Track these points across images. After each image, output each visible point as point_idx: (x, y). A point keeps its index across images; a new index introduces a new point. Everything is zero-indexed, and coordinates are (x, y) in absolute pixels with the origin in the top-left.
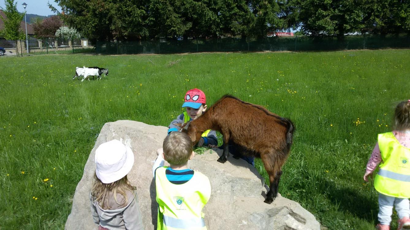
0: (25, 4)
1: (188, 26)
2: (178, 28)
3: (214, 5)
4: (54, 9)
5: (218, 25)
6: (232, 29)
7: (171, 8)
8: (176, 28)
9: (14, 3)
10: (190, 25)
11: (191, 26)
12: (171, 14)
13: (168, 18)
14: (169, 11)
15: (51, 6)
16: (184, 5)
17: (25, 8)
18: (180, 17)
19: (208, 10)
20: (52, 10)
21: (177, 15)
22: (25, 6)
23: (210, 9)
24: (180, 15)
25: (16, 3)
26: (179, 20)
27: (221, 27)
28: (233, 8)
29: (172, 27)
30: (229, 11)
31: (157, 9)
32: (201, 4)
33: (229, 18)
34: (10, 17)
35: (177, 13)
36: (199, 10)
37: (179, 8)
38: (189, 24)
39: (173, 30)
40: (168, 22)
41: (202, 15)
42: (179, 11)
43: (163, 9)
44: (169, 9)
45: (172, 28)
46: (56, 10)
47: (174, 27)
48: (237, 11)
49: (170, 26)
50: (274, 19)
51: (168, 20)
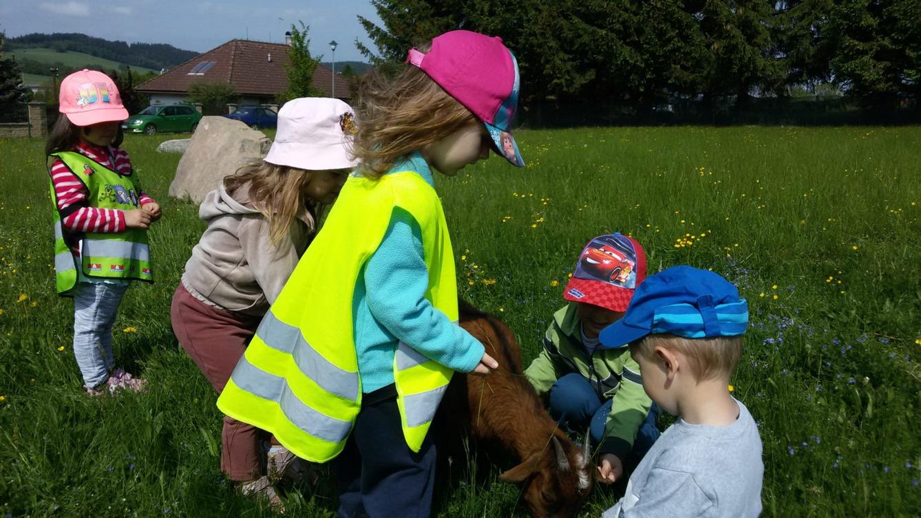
0: (334, 43)
1: (587, 77)
2: (567, 80)
3: (635, 34)
4: (364, 51)
5: (642, 74)
6: (669, 82)
7: (553, 43)
8: (563, 80)
9: (305, 41)
10: (591, 75)
11: (593, 77)
12: (554, 55)
13: (547, 62)
14: (550, 48)
15: (360, 46)
16: (580, 36)
17: (334, 50)
18: (573, 60)
19: (621, 45)
20: (363, 52)
21: (566, 57)
22: (333, 47)
23: (628, 44)
24: (571, 57)
25: (309, 41)
26: (569, 65)
27: (648, 76)
28: (669, 40)
29: (554, 78)
30: (662, 46)
31: (532, 46)
32: (607, 35)
33: (664, 60)
34: (298, 65)
35: (566, 52)
36: (603, 46)
37: (572, 43)
38: (589, 73)
39: (556, 83)
40: (548, 70)
41: (610, 55)
42: (571, 48)
43: (540, 46)
44: (550, 45)
45: (555, 81)
46: (369, 51)
47: (559, 78)
48: (679, 44)
49: (552, 77)
50: (754, 60)
51: (548, 66)
